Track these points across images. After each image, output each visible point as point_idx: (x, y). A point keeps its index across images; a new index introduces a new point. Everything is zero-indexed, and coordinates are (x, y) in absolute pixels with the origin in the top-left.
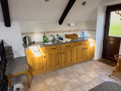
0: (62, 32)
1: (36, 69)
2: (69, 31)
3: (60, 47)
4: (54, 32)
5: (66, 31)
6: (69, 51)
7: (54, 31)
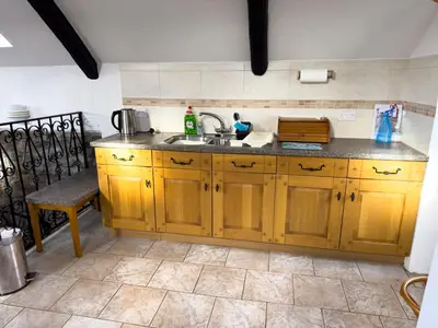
0: (267, 104)
1: (123, 214)
2: (302, 103)
3: (206, 162)
4: (229, 104)
5: (283, 104)
6: (248, 188)
7: (228, 101)
